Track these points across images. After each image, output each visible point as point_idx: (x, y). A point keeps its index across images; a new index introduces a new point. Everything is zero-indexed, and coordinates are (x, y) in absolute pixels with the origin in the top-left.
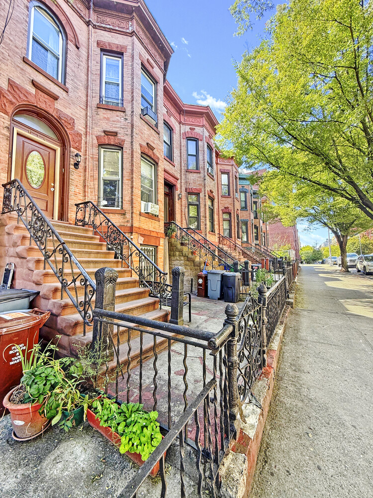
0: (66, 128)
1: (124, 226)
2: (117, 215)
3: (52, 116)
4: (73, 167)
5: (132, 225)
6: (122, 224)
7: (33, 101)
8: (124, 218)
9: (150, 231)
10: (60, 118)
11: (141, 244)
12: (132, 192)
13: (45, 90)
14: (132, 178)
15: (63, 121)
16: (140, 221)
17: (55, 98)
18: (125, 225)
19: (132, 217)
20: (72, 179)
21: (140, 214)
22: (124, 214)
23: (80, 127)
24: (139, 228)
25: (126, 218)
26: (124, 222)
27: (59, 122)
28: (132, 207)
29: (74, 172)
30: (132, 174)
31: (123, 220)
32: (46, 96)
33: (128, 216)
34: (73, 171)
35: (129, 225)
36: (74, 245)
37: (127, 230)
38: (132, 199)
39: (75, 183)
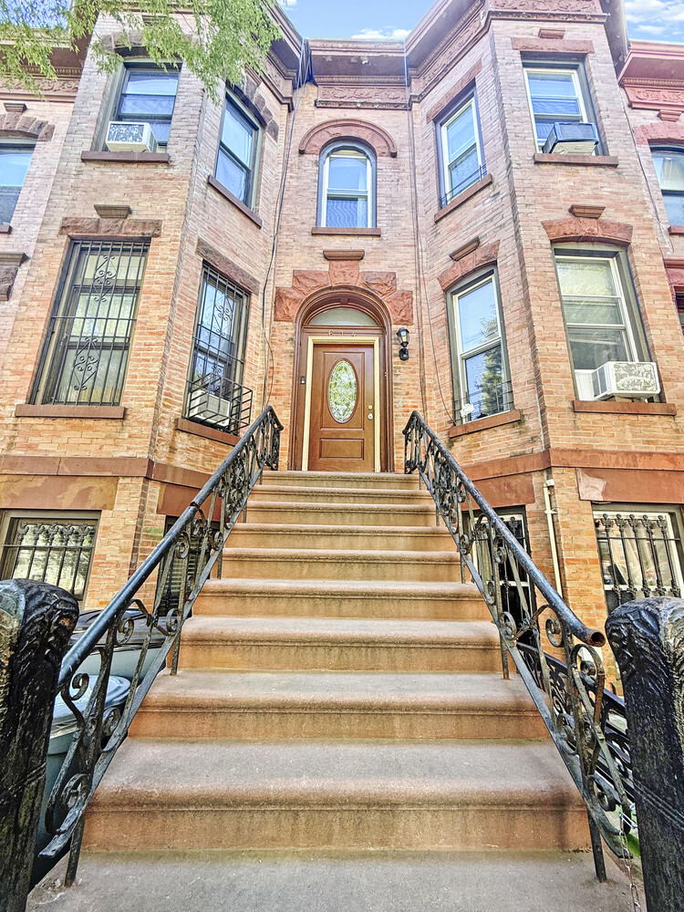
0: (379, 296)
1: (524, 453)
2: (500, 431)
3: (357, 288)
4: (398, 359)
5: (548, 447)
6: (519, 450)
7: (325, 282)
8: (520, 433)
9: (627, 453)
10: (367, 284)
11: (594, 503)
12: (534, 352)
13: (342, 254)
14: (530, 317)
15: (374, 287)
16: (576, 428)
17: (359, 257)
18: (528, 450)
19: (544, 423)
20: (396, 384)
21: (577, 408)
22: (520, 422)
23: (406, 281)
24: (578, 451)
25: (527, 429)
26: (523, 445)
27: (369, 293)
28: (541, 395)
29: (400, 368)
30: (528, 307)
31: (520, 440)
32: (344, 263)
33: (533, 423)
34: (398, 368)
35: (539, 448)
36: (348, 516)
37: (536, 464)
38: (537, 372)
39: (404, 389)
